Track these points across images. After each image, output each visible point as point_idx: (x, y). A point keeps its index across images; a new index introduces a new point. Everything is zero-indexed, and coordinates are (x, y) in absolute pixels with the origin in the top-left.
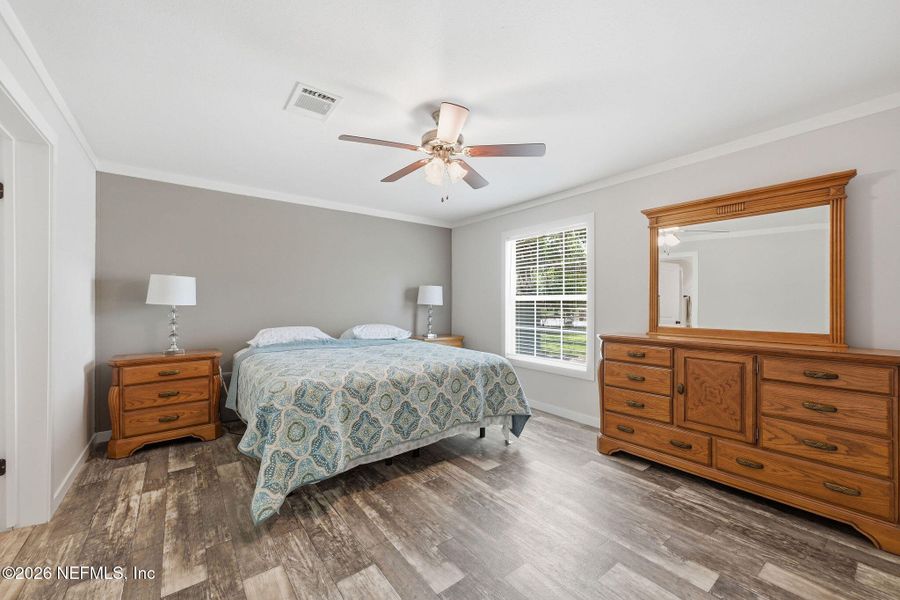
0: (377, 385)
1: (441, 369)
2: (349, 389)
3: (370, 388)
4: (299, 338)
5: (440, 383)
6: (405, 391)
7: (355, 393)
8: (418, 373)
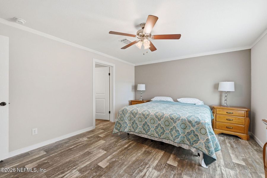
0: (138, 113)
1: (161, 115)
2: (131, 113)
3: (136, 114)
4: (161, 100)
5: (159, 120)
6: (146, 118)
7: (133, 114)
8: (151, 114)
